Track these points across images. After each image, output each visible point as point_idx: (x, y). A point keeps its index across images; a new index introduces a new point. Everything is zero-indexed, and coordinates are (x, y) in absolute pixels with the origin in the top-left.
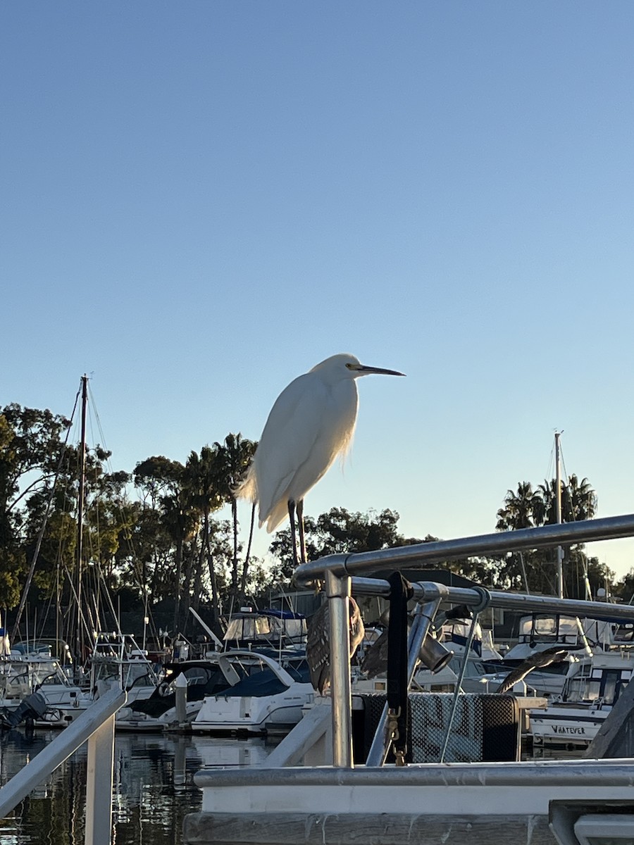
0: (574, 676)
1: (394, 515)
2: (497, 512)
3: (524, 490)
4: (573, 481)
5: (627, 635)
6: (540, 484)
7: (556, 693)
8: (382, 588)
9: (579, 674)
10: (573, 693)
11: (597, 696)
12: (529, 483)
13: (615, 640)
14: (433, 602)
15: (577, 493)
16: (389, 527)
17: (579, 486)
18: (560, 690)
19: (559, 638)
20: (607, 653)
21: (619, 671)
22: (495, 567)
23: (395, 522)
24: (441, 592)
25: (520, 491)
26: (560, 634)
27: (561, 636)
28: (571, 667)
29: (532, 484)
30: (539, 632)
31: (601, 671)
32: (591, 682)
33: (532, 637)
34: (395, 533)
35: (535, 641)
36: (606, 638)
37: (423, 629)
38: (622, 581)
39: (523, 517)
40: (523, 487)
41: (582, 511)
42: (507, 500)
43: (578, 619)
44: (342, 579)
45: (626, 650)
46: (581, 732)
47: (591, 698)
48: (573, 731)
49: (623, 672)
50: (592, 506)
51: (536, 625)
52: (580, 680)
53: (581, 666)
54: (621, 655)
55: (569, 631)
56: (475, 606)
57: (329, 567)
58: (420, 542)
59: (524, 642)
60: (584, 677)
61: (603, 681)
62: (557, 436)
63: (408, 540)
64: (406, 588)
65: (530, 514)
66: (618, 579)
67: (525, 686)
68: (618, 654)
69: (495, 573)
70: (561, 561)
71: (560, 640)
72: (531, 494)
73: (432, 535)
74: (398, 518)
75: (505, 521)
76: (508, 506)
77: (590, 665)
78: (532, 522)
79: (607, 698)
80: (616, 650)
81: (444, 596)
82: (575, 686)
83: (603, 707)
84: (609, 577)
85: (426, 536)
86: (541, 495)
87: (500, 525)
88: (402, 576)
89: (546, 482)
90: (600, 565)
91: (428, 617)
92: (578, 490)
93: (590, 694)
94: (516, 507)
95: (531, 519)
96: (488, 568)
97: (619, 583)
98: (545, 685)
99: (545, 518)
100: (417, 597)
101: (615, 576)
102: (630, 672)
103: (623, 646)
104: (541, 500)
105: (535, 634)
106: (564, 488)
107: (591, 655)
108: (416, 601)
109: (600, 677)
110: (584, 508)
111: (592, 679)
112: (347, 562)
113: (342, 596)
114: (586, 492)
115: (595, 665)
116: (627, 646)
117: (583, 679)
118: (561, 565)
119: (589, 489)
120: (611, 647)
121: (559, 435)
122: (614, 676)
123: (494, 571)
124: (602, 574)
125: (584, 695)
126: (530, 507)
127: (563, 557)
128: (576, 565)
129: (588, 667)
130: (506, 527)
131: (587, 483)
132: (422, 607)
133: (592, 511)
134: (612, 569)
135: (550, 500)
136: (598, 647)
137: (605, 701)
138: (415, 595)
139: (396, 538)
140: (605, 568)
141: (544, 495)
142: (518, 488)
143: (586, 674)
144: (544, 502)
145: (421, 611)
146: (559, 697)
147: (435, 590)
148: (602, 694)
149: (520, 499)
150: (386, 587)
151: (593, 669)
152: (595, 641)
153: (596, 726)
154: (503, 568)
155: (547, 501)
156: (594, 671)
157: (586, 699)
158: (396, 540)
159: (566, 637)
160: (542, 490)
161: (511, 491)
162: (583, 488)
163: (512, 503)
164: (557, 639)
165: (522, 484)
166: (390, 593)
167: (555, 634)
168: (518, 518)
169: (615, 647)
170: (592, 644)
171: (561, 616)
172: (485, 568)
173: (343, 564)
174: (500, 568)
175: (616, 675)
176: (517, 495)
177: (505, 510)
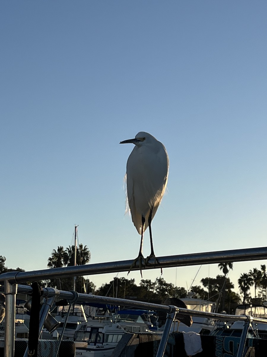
0: (79, 330)
1: (4, 259)
2: (48, 259)
3: (60, 249)
4: (81, 246)
5: (102, 313)
6: (67, 247)
7: (71, 337)
8: (29, 290)
9: (81, 329)
10: (78, 337)
11: (88, 339)
12: (62, 247)
13: (97, 315)
14: (52, 298)
15: (82, 252)
16: (1, 264)
17: (83, 249)
18: (73, 336)
19: (74, 313)
20: (94, 320)
21: (97, 328)
22: (46, 282)
23: (4, 262)
24: (56, 293)
25: (58, 250)
26: (74, 312)
27: (75, 313)
28: (78, 326)
29: (64, 247)
30: (65, 311)
31: (90, 328)
32: (86, 333)
33: (63, 313)
34: (4, 266)
35: (64, 315)
36: (94, 314)
37: (47, 311)
38: (98, 290)
39: (59, 261)
40: (60, 248)
41: (84, 259)
42: (53, 254)
43: (82, 306)
44: (13, 285)
45: (101, 319)
46: (80, 354)
47: (85, 340)
48: (77, 354)
49: (100, 329)
50: (88, 258)
51: (64, 308)
52: (81, 332)
53: (82, 326)
54: (99, 322)
55: (78, 311)
56: (71, 300)
57: (7, 279)
58: (14, 270)
59: (59, 315)
60: (83, 331)
61: (91, 332)
62: (76, 227)
63: (9, 270)
64: (40, 291)
65: (62, 260)
66: (97, 288)
67: (58, 334)
68: (98, 321)
69: (46, 285)
70: (75, 280)
71: (74, 314)
72: (63, 251)
73: (19, 268)
74: (5, 260)
75: (52, 262)
76: (53, 256)
77: (86, 326)
78: (63, 264)
79: (92, 340)
80: (98, 319)
81: (57, 294)
82: (79, 335)
83: (91, 344)
84: (94, 288)
85: (17, 268)
86: (67, 252)
87: (49, 265)
88: (38, 284)
89: (70, 247)
90: (90, 283)
91: (50, 305)
92: (83, 250)
93: (85, 338)
94: (56, 257)
95: (63, 262)
96: (43, 283)
97: (97, 290)
98: (67, 334)
99: (69, 262)
100: (45, 295)
101: (96, 288)
102: (102, 329)
103: (100, 318)
104: (67, 254)
105: (64, 311)
106: (77, 250)
107: (87, 321)
108: (44, 297)
109: (90, 331)
110: (85, 258)
111: (87, 332)
112: (16, 277)
113: (13, 294)
114: (86, 252)
115: (88, 325)
116: (102, 318)
117: (83, 332)
118: (75, 282)
119: (88, 250)
120: (95, 318)
121: (77, 227)
122: (96, 330)
123: (45, 284)
124: (91, 286)
125: (83, 338)
126: (62, 257)
127: (76, 279)
128: (81, 283)
129: (85, 326)
130: (52, 265)
131: (86, 247)
132: (46, 300)
133: (88, 260)
134: (95, 285)
135: (71, 254)
136: (90, 318)
137: (91, 341)
138: (44, 294)
139: (4, 268)
140: (92, 284)
141: (69, 252)
142: (57, 248)
143: (84, 329)
144: (68, 255)
145: (46, 302)
146: (72, 339)
147: (53, 291)
148: (90, 338)
149: (58, 254)
150: (30, 289)
151: (87, 327)
152: (89, 315)
153: (87, 352)
154: (49, 283)
155: (70, 255)
156: (88, 328)
157: (84, 340)
158: (4, 270)
159: (77, 313)
160: (68, 250)
161: (55, 250)
162: (85, 249)
163: (55, 255)
164: (73, 314)
165: (60, 247)
166: (32, 292)
167: (72, 312)
168: (57, 262)
169: (97, 318)
170: (87, 316)
171: (75, 304)
172: (42, 283)
173: (15, 277)
174: (48, 283)
175: (97, 330)
176: (57, 251)
177: (51, 258)
